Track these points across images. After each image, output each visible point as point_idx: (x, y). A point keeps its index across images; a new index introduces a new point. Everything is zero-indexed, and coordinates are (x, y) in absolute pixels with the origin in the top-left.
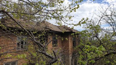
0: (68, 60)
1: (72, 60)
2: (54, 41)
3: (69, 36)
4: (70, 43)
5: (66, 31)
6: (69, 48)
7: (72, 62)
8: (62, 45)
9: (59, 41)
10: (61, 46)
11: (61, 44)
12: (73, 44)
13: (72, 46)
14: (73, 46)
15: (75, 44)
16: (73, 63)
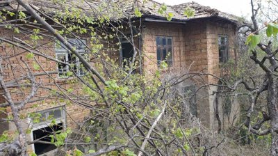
0: (206, 102)
1: (216, 101)
2: (162, 48)
3: (208, 32)
4: (209, 51)
5: (198, 17)
6: (206, 69)
7: (217, 107)
8: (187, 61)
9: (178, 49)
10: (184, 64)
11: (182, 58)
12: (220, 54)
13: (218, 60)
14: (221, 60)
15: (225, 55)
16: (220, 107)
